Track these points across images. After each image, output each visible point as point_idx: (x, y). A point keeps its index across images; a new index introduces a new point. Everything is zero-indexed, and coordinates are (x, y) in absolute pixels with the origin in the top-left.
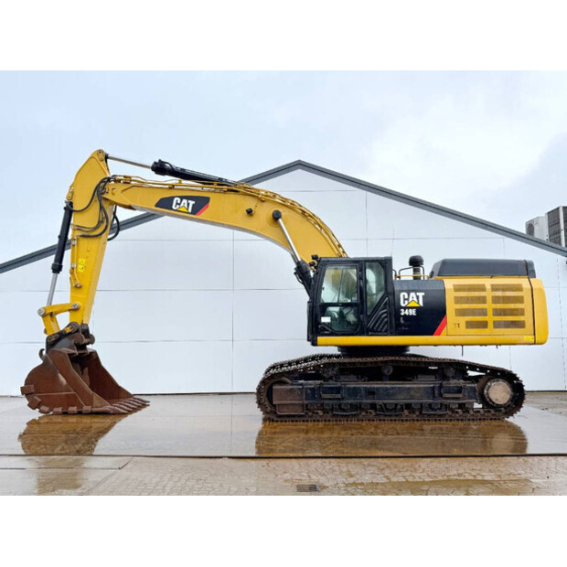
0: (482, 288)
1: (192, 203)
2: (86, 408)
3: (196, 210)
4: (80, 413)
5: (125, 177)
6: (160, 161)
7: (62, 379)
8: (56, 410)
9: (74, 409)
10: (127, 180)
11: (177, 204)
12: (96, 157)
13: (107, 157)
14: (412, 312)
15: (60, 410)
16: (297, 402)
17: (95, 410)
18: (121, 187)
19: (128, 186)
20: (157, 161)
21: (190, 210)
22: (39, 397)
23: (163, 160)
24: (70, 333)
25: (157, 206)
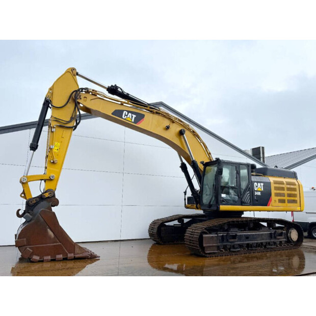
0: (282, 183)
1: (134, 116)
2: (71, 255)
3: (137, 121)
4: (65, 259)
5: (93, 90)
6: (115, 85)
7: (51, 233)
8: (45, 258)
9: (60, 256)
10: (94, 93)
11: (125, 115)
12: (71, 72)
13: (77, 74)
14: (259, 194)
15: (49, 258)
16: (215, 245)
17: (77, 256)
18: (89, 96)
19: (94, 97)
20: (114, 85)
21: (133, 120)
22: (30, 248)
23: (117, 85)
24: (48, 197)
25: (112, 114)
